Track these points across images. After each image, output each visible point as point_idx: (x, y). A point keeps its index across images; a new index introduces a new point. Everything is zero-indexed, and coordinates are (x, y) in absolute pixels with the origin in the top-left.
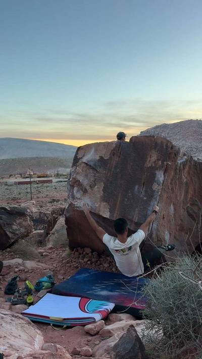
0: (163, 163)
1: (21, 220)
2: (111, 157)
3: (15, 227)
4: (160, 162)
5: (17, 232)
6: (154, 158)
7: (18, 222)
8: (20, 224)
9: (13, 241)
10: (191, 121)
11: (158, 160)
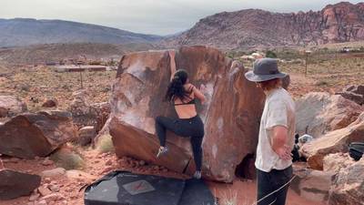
0: (213, 77)
1: (64, 126)
2: (158, 69)
3: (57, 133)
4: (210, 75)
5: (60, 139)
6: (205, 70)
7: (60, 127)
8: (62, 130)
9: (55, 148)
10: (251, 11)
11: (209, 73)
